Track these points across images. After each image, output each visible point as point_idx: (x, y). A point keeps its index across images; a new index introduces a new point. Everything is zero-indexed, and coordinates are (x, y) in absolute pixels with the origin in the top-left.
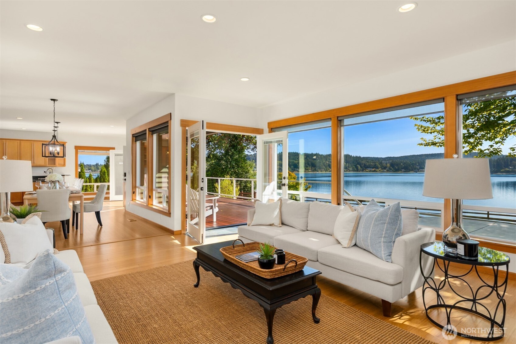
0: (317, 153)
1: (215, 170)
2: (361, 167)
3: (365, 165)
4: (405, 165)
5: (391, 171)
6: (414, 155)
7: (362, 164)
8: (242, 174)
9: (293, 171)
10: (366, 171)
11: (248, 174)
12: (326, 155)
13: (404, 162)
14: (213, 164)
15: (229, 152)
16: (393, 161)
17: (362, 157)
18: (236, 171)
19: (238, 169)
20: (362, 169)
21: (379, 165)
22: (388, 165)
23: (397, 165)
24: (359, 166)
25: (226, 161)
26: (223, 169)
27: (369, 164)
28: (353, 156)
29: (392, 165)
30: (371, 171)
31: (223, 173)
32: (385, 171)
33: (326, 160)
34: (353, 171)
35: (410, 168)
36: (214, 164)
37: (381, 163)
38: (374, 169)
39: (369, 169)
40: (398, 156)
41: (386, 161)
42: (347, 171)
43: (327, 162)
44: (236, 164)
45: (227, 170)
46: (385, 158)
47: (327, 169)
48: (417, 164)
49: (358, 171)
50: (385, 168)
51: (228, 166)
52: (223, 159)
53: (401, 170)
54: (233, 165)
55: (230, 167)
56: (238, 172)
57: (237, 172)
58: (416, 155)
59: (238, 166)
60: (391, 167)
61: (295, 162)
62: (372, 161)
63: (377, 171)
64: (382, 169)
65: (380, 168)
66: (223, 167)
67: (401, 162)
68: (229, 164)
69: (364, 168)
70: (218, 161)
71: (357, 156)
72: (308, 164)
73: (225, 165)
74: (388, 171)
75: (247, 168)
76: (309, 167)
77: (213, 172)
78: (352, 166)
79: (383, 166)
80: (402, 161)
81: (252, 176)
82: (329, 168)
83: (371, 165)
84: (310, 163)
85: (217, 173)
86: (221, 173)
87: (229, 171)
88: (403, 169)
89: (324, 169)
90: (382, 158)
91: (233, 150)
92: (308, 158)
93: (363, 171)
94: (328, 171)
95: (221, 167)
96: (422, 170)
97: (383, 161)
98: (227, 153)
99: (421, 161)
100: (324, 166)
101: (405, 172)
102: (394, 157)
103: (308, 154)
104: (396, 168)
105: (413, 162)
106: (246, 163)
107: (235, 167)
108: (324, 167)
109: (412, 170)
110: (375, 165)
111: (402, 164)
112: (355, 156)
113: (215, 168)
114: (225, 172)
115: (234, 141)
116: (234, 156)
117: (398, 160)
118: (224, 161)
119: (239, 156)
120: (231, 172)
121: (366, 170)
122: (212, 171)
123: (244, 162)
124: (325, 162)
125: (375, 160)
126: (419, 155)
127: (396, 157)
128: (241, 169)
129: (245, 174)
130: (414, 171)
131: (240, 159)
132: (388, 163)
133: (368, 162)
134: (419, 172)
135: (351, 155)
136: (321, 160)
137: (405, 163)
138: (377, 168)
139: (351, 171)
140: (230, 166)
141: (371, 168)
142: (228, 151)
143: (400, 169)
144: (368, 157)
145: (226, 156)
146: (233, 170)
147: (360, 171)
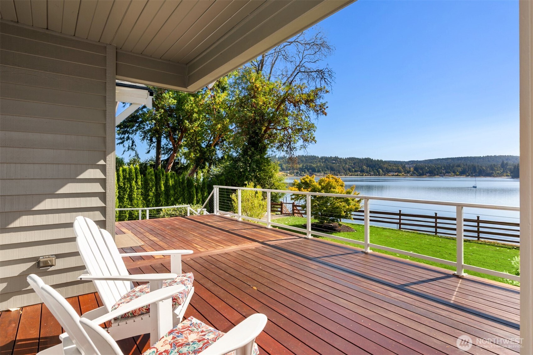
0: (336, 157)
1: (230, 174)
2: (383, 171)
3: (387, 169)
4: (430, 169)
5: (415, 175)
6: (439, 159)
7: (384, 168)
8: (265, 179)
9: (311, 175)
10: (388, 176)
11: (272, 179)
12: (346, 158)
13: (428, 166)
14: (227, 166)
15: (248, 152)
16: (417, 165)
17: (383, 161)
18: (257, 175)
19: (260, 173)
20: (384, 174)
21: (402, 169)
22: (412, 169)
23: (422, 169)
24: (381, 170)
25: (245, 163)
26: (241, 172)
27: (392, 168)
28: (374, 160)
29: (416, 169)
30: (393, 175)
31: (240, 178)
32: (409, 175)
33: (346, 164)
34: (374, 175)
35: (435, 172)
36: (229, 166)
37: (404, 167)
38: (396, 174)
39: (392, 174)
40: (422, 160)
41: (409, 165)
42: (368, 175)
43: (347, 166)
44: (257, 166)
45: (245, 175)
46: (408, 161)
47: (347, 173)
48: (443, 168)
49: (380, 176)
50: (408, 172)
51: (247, 169)
52: (241, 160)
53: (426, 175)
54: (254, 168)
55: (250, 170)
56: (260, 176)
57: (258, 177)
58: (441, 159)
59: (260, 170)
60: (415, 172)
61: (313, 165)
62: (394, 165)
63: (400, 176)
64: (405, 173)
65: (403, 172)
66: (241, 170)
67: (426, 166)
68: (248, 167)
69: (386, 172)
70: (234, 162)
71: (379, 160)
72: (327, 168)
73: (242, 168)
74: (411, 175)
75: (271, 172)
76: (328, 171)
77: (228, 177)
78: (373, 170)
79: (406, 170)
80: (427, 164)
81: (277, 181)
82: (349, 173)
83: (394, 169)
84: (329, 167)
85: (233, 178)
86: (238, 178)
87: (248, 175)
88: (428, 173)
89: (344, 173)
90: (405, 162)
91: (253, 149)
92: (327, 162)
93: (385, 175)
94: (348, 175)
95: (238, 170)
96: (448, 174)
97: (406, 164)
98: (245, 152)
99: (447, 165)
100: (344, 169)
101: (430, 176)
102: (417, 161)
103: (327, 157)
104: (420, 172)
105: (438, 166)
106: (270, 165)
107: (256, 170)
108: (344, 171)
109: (438, 175)
110: (398, 169)
111: (426, 168)
112: (376, 160)
113: (230, 172)
114: (244, 177)
115: (254, 138)
116: (254, 157)
117: (422, 163)
118: (242, 162)
119: (260, 156)
120: (251, 177)
121: (388, 174)
122: (226, 175)
123: (267, 163)
124: (344, 166)
125: (398, 164)
126: (445, 158)
127: (420, 160)
128: (263, 173)
129: (268, 179)
130: (440, 176)
131: (263, 160)
132: (412, 167)
133: (390, 166)
134: (445, 176)
135: (372, 158)
136: (340, 164)
137: (430, 167)
138: (400, 172)
139: (372, 175)
140: (250, 168)
141: (393, 172)
142: (246, 149)
143: (425, 173)
144: (390, 161)
145: (244, 156)
146: (253, 174)
147: (382, 176)
